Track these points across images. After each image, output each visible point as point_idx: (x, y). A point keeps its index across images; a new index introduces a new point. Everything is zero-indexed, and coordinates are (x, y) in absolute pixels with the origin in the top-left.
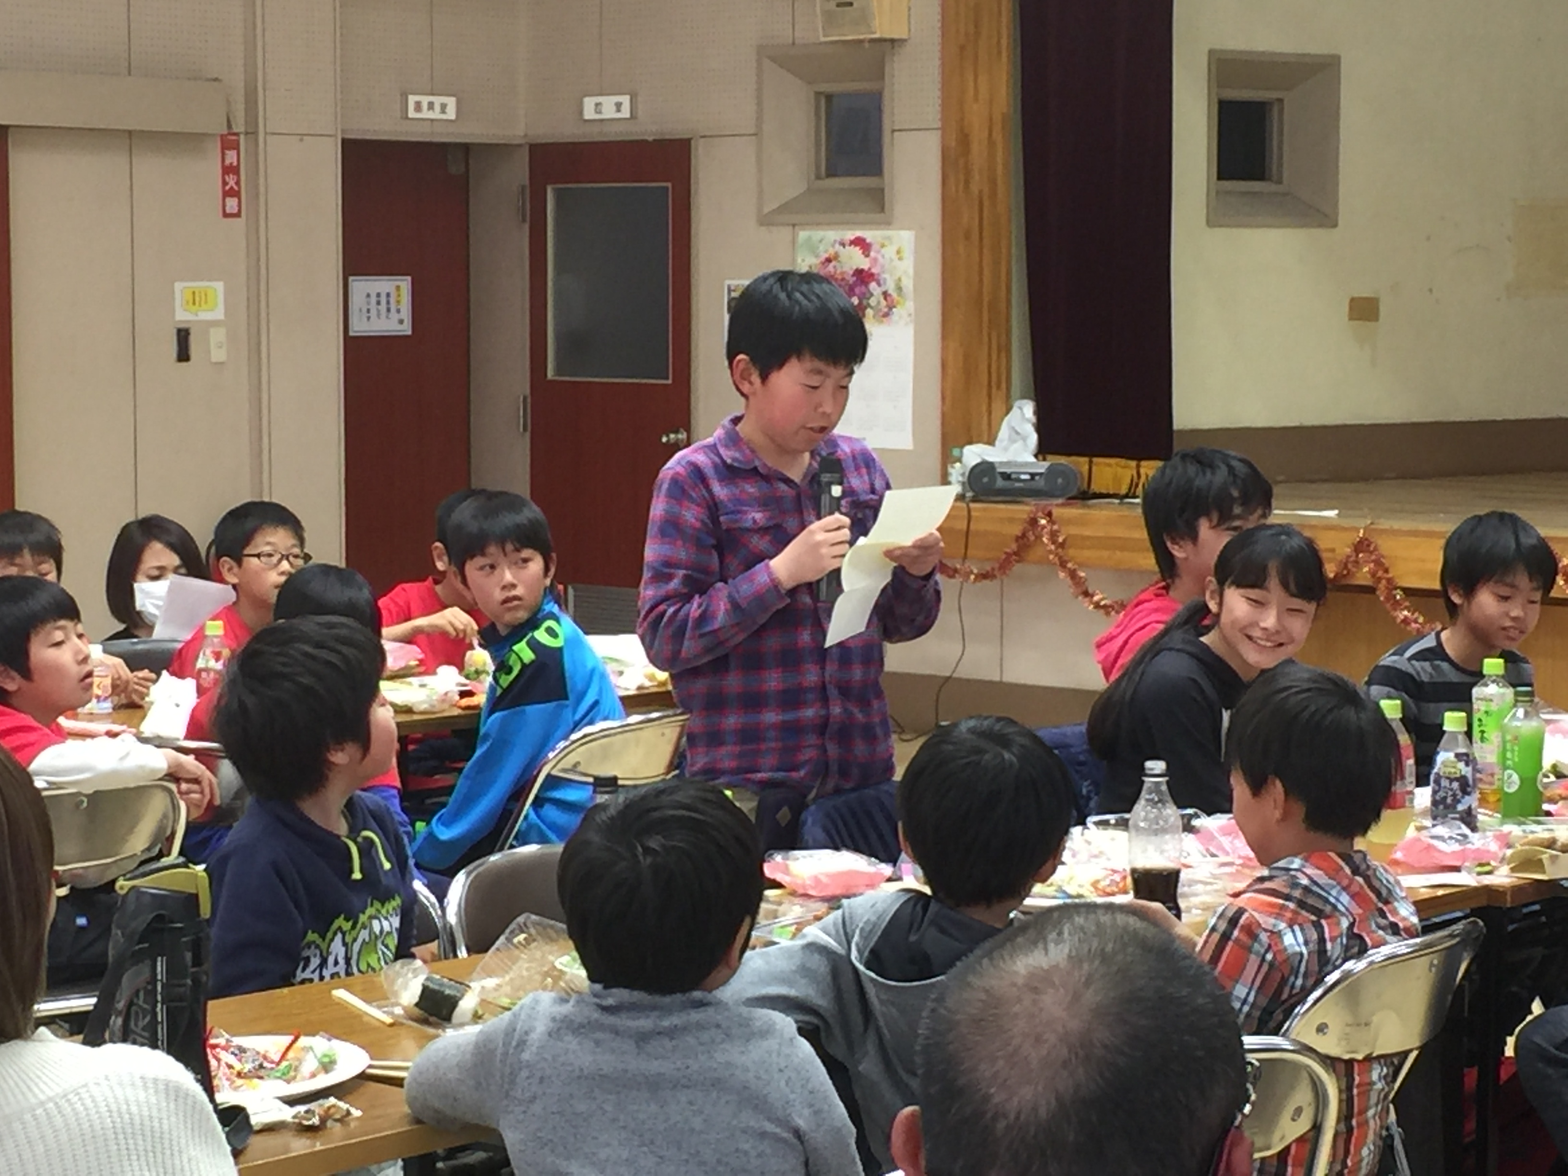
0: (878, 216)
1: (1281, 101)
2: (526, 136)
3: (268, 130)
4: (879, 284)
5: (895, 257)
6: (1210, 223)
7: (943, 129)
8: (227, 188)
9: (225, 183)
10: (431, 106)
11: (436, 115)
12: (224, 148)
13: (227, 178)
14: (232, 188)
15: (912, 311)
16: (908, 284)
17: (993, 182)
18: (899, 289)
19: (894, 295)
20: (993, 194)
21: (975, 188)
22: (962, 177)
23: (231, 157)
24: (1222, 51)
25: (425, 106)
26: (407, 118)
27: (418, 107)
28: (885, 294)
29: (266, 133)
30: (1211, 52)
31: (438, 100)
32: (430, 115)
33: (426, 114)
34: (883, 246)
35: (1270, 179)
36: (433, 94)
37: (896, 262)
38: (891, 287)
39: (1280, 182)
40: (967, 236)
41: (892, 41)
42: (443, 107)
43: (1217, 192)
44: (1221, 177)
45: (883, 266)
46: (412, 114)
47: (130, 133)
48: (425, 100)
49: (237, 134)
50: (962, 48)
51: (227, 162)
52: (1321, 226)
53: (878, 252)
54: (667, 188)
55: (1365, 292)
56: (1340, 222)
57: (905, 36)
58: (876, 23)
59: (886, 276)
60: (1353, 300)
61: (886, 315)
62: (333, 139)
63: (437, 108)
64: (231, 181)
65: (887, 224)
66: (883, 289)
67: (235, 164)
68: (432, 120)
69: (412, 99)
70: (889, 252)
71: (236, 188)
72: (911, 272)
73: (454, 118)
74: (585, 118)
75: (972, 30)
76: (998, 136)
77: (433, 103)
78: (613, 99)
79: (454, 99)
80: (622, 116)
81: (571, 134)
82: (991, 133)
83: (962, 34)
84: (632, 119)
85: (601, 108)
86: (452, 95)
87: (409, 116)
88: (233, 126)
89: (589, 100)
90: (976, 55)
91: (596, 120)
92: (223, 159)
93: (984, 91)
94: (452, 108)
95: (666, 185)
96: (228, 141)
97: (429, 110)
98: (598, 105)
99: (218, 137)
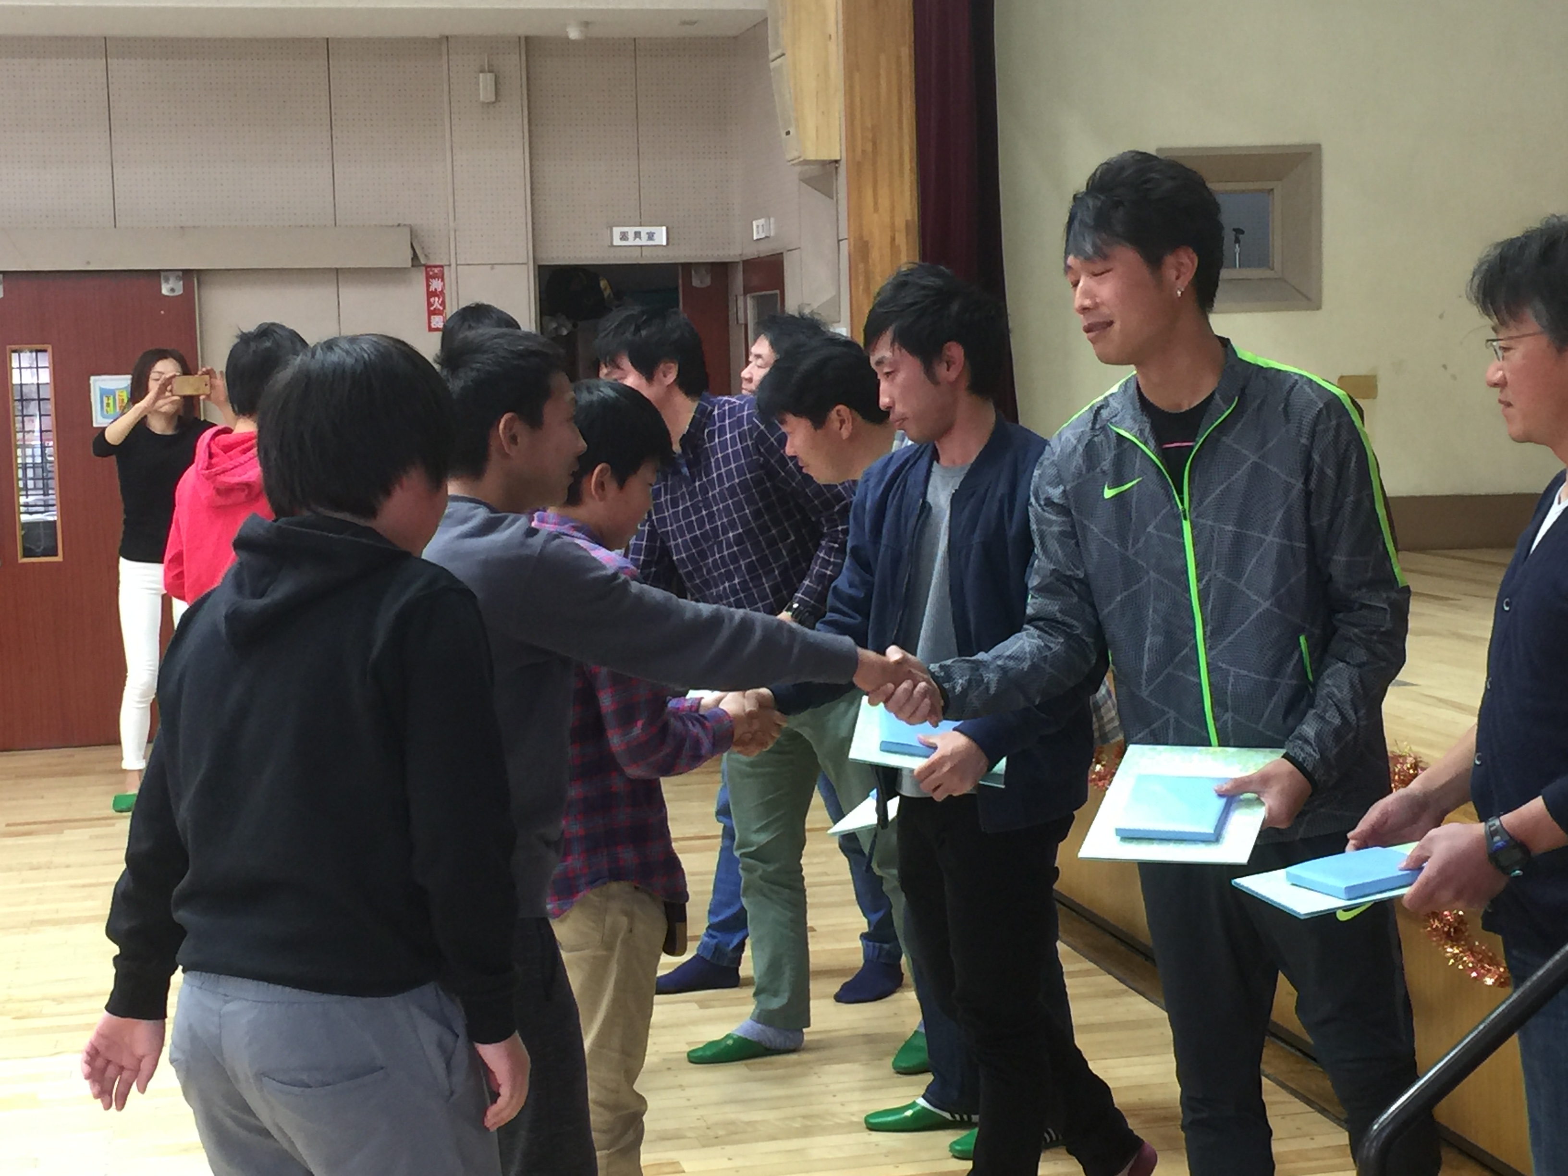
2: (740, 255)
3: (459, 261)
8: (432, 308)
9: (430, 304)
10: (637, 235)
11: (644, 241)
12: (429, 278)
13: (432, 300)
14: (436, 308)
23: (436, 285)
25: (631, 236)
26: (612, 246)
27: (624, 236)
29: (457, 265)
31: (644, 230)
32: (638, 242)
33: (631, 242)
36: (641, 225)
39: (1270, 266)
42: (651, 236)
46: (617, 241)
47: (337, 269)
48: (631, 231)
49: (442, 266)
51: (432, 288)
54: (776, 294)
55: (1358, 369)
56: (1324, 304)
58: (810, 147)
62: (525, 267)
63: (644, 236)
64: (436, 302)
67: (440, 288)
68: (641, 246)
69: (617, 231)
71: (440, 308)
73: (664, 243)
74: (755, 238)
75: (869, 147)
76: (901, 240)
77: (640, 233)
78: (761, 221)
79: (664, 228)
80: (763, 236)
81: (751, 252)
82: (893, 239)
83: (859, 151)
84: (766, 237)
85: (759, 229)
86: (662, 226)
87: (615, 244)
88: (423, 262)
89: (755, 223)
90: (875, 171)
91: (757, 240)
92: (428, 286)
93: (884, 202)
94: (661, 236)
95: (778, 292)
96: (433, 272)
97: (635, 238)
98: (758, 227)
99: (424, 268)
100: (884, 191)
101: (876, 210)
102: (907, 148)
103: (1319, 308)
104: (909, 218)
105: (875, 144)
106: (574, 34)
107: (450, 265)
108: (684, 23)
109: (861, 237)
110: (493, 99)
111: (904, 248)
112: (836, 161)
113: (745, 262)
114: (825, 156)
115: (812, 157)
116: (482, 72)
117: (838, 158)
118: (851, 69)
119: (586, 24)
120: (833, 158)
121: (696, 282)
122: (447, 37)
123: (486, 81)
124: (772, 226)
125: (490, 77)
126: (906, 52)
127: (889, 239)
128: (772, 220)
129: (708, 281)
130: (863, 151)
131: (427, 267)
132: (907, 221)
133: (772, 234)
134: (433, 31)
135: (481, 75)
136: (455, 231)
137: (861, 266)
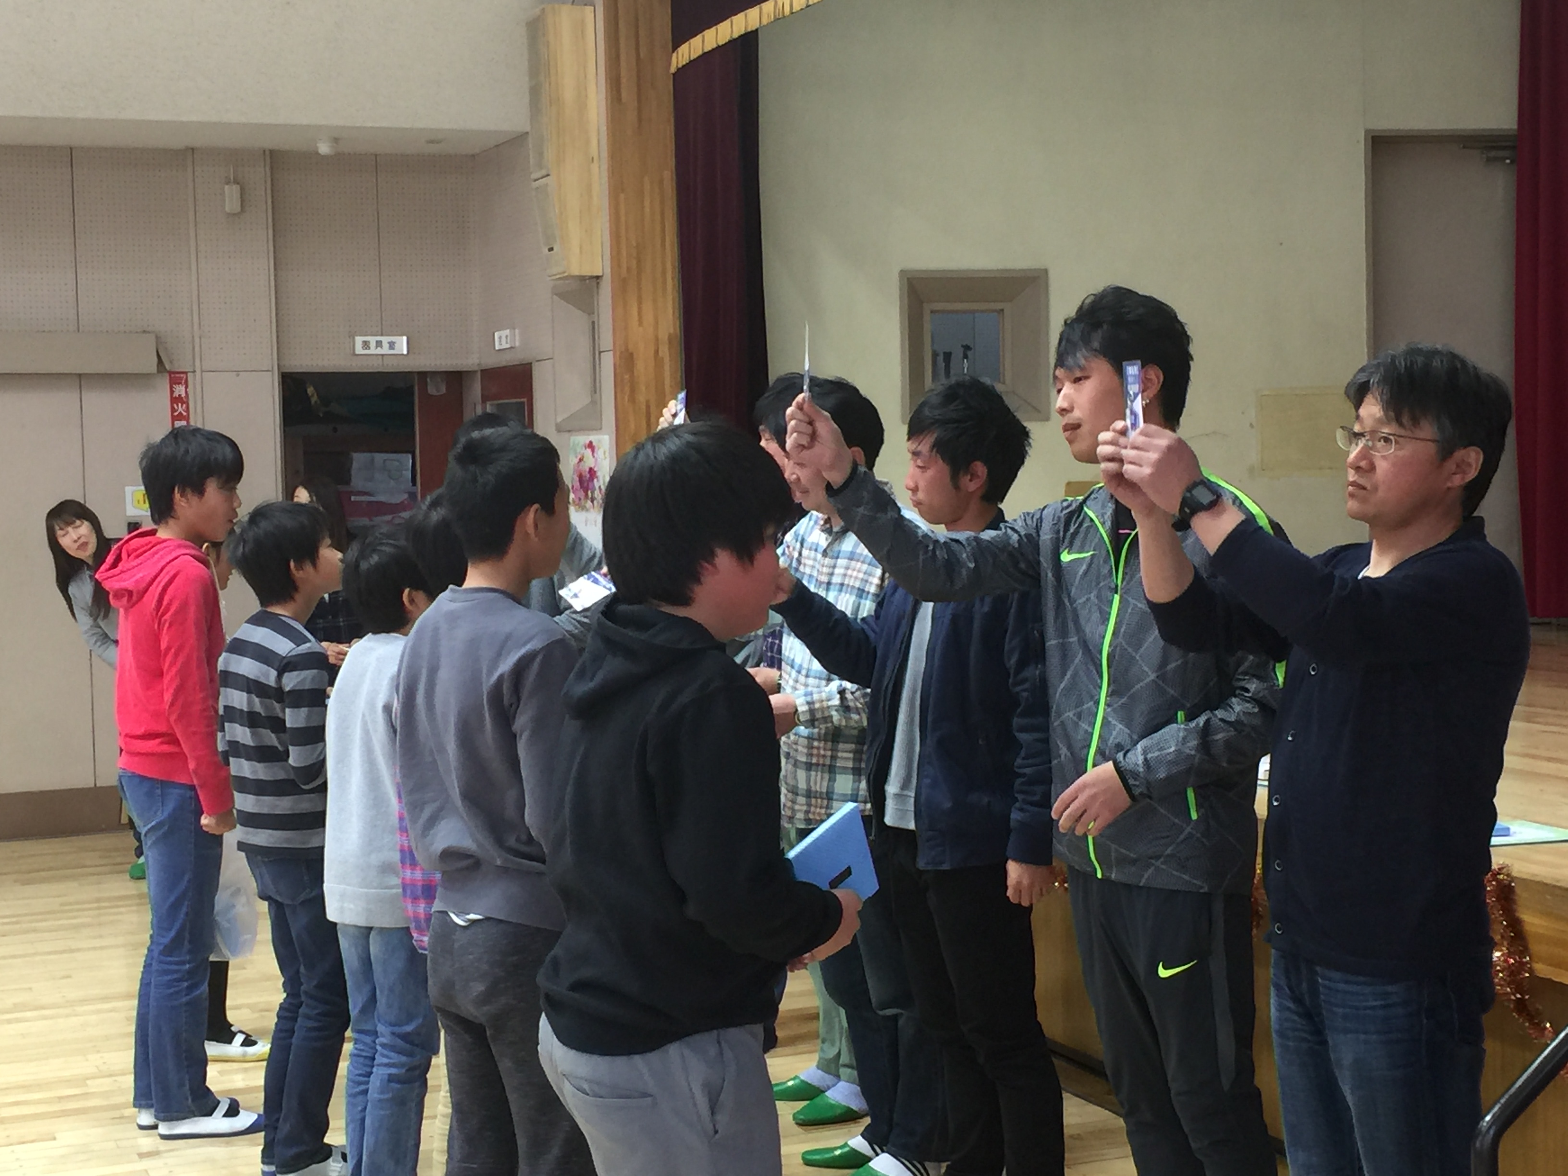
0: (597, 424)
2: (479, 364)
3: (204, 368)
5: (603, 457)
7: (614, 350)
8: (176, 414)
9: (173, 410)
10: (379, 344)
11: (385, 350)
12: (173, 384)
13: (176, 406)
14: (180, 413)
17: (660, 391)
21: (641, 398)
23: (180, 390)
24: (914, 271)
25: (373, 345)
26: (355, 355)
27: (366, 345)
29: (202, 371)
30: (902, 272)
31: (385, 340)
32: (379, 351)
33: (373, 350)
34: (599, 448)
36: (382, 335)
37: (603, 462)
42: (392, 345)
45: (599, 465)
46: (359, 350)
47: (80, 375)
48: (372, 340)
49: (186, 373)
51: (176, 394)
52: (1034, 420)
53: (598, 453)
54: (523, 403)
57: (600, 271)
58: (574, 263)
59: (600, 473)
62: (270, 373)
63: (386, 345)
64: (180, 409)
65: (600, 429)
66: (599, 484)
67: (183, 395)
68: (383, 355)
69: (359, 340)
70: (602, 453)
71: (185, 414)
73: (405, 352)
74: (497, 348)
75: (634, 264)
76: (665, 351)
77: (381, 342)
78: (507, 332)
79: (405, 338)
80: (508, 346)
81: (491, 361)
82: (657, 352)
83: (624, 268)
84: (511, 348)
85: (502, 339)
86: (402, 335)
87: (357, 352)
88: (168, 367)
89: (497, 335)
90: (640, 289)
91: (499, 350)
92: (172, 392)
93: (649, 317)
94: (402, 345)
95: (525, 400)
96: (176, 378)
97: (377, 347)
98: (500, 338)
99: (167, 375)
100: (648, 307)
101: (641, 323)
102: (669, 266)
103: (1048, 419)
104: (672, 331)
105: (639, 261)
106: (324, 149)
107: (194, 372)
108: (432, 142)
109: (627, 350)
110: (239, 209)
111: (667, 360)
112: (598, 277)
113: (485, 372)
114: (587, 271)
115: (576, 272)
116: (228, 183)
117: (600, 274)
118: (616, 189)
119: (336, 140)
120: (595, 274)
121: (432, 390)
122: (193, 149)
123: (231, 193)
124: (517, 338)
125: (236, 188)
126: (668, 176)
127: (653, 352)
128: (517, 331)
129: (443, 390)
130: (629, 269)
131: (170, 373)
132: (670, 335)
133: (517, 344)
134: (178, 143)
135: (227, 187)
136: (200, 338)
137: (627, 377)
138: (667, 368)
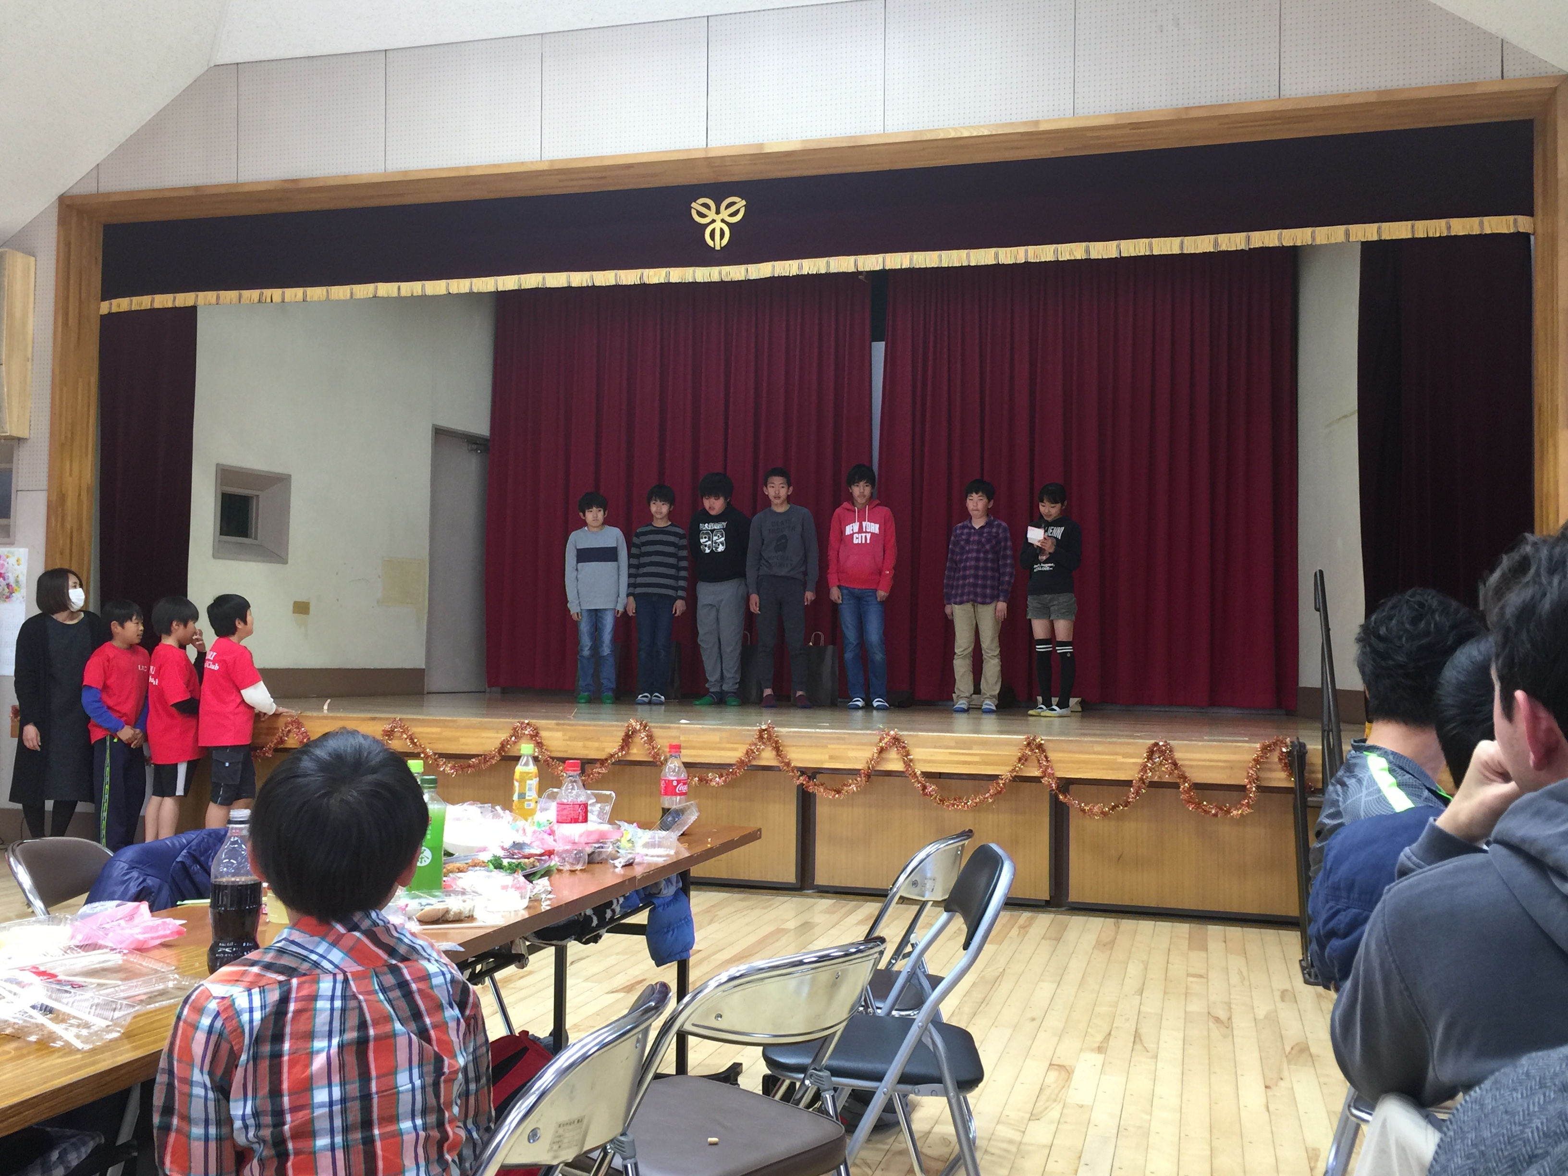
0: (6, 540)
1: (257, 496)
4: (4, 579)
5: (15, 563)
6: (215, 556)
7: (49, 491)
15: (25, 594)
16: (23, 579)
17: (80, 521)
18: (17, 582)
19: (14, 585)
20: (80, 529)
21: (68, 526)
22: (60, 518)
24: (223, 465)
28: (8, 585)
30: (217, 465)
34: (8, 557)
35: (250, 537)
37: (16, 566)
38: (11, 581)
39: (256, 539)
40: (61, 554)
41: (19, 439)
43: (219, 541)
44: (221, 534)
45: (7, 568)
50: (62, 445)
52: (279, 563)
53: (4, 560)
55: (302, 598)
56: (289, 561)
57: (26, 435)
58: (7, 427)
59: (10, 575)
60: (295, 603)
61: (8, 597)
65: (12, 544)
66: (7, 582)
70: (12, 560)
72: (25, 572)
75: (69, 435)
76: (84, 497)
82: (80, 495)
83: (63, 437)
90: (72, 450)
93: (76, 471)
100: (76, 465)
101: (71, 475)
103: (286, 563)
104: (92, 481)
105: (72, 433)
109: (59, 493)
112: (23, 439)
115: (14, 434)
117: (28, 438)
120: (21, 436)
126: (94, 380)
127: (77, 495)
130: (66, 437)
137: (60, 509)
138: (85, 506)
